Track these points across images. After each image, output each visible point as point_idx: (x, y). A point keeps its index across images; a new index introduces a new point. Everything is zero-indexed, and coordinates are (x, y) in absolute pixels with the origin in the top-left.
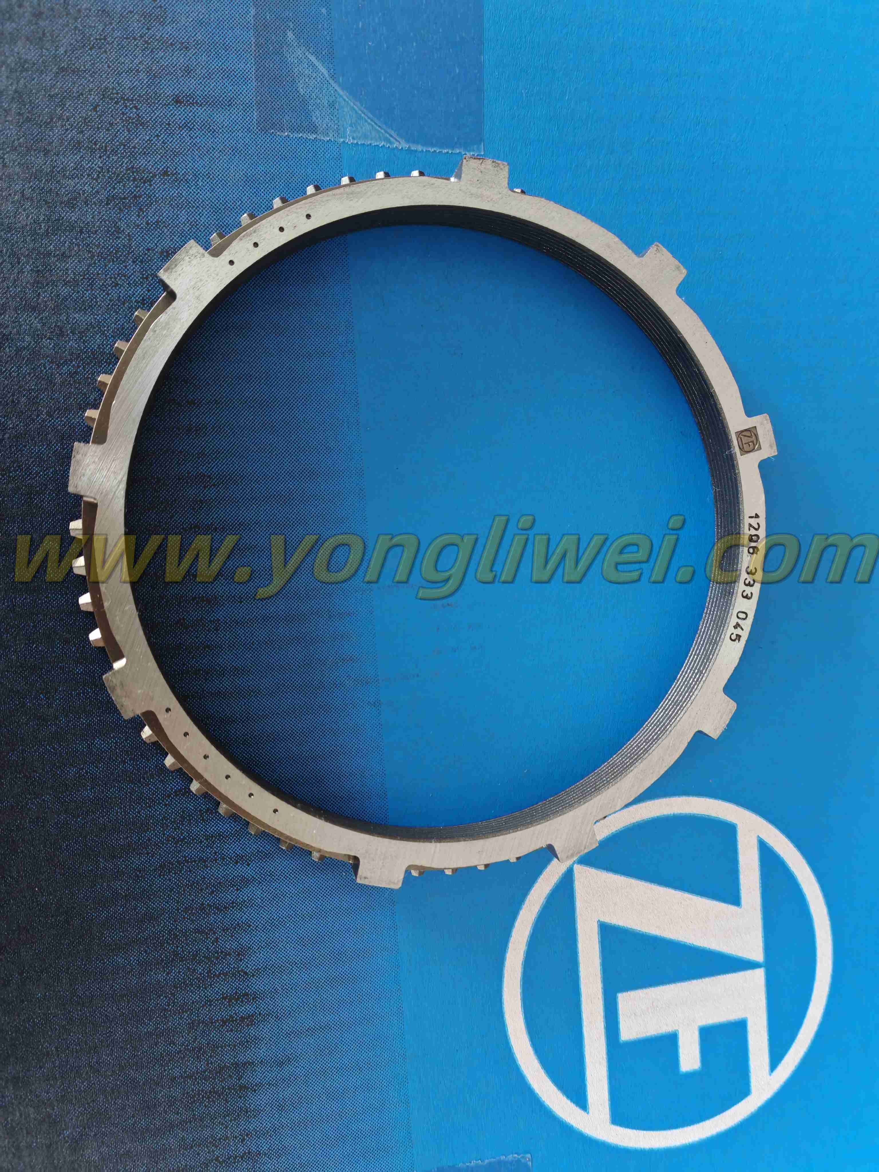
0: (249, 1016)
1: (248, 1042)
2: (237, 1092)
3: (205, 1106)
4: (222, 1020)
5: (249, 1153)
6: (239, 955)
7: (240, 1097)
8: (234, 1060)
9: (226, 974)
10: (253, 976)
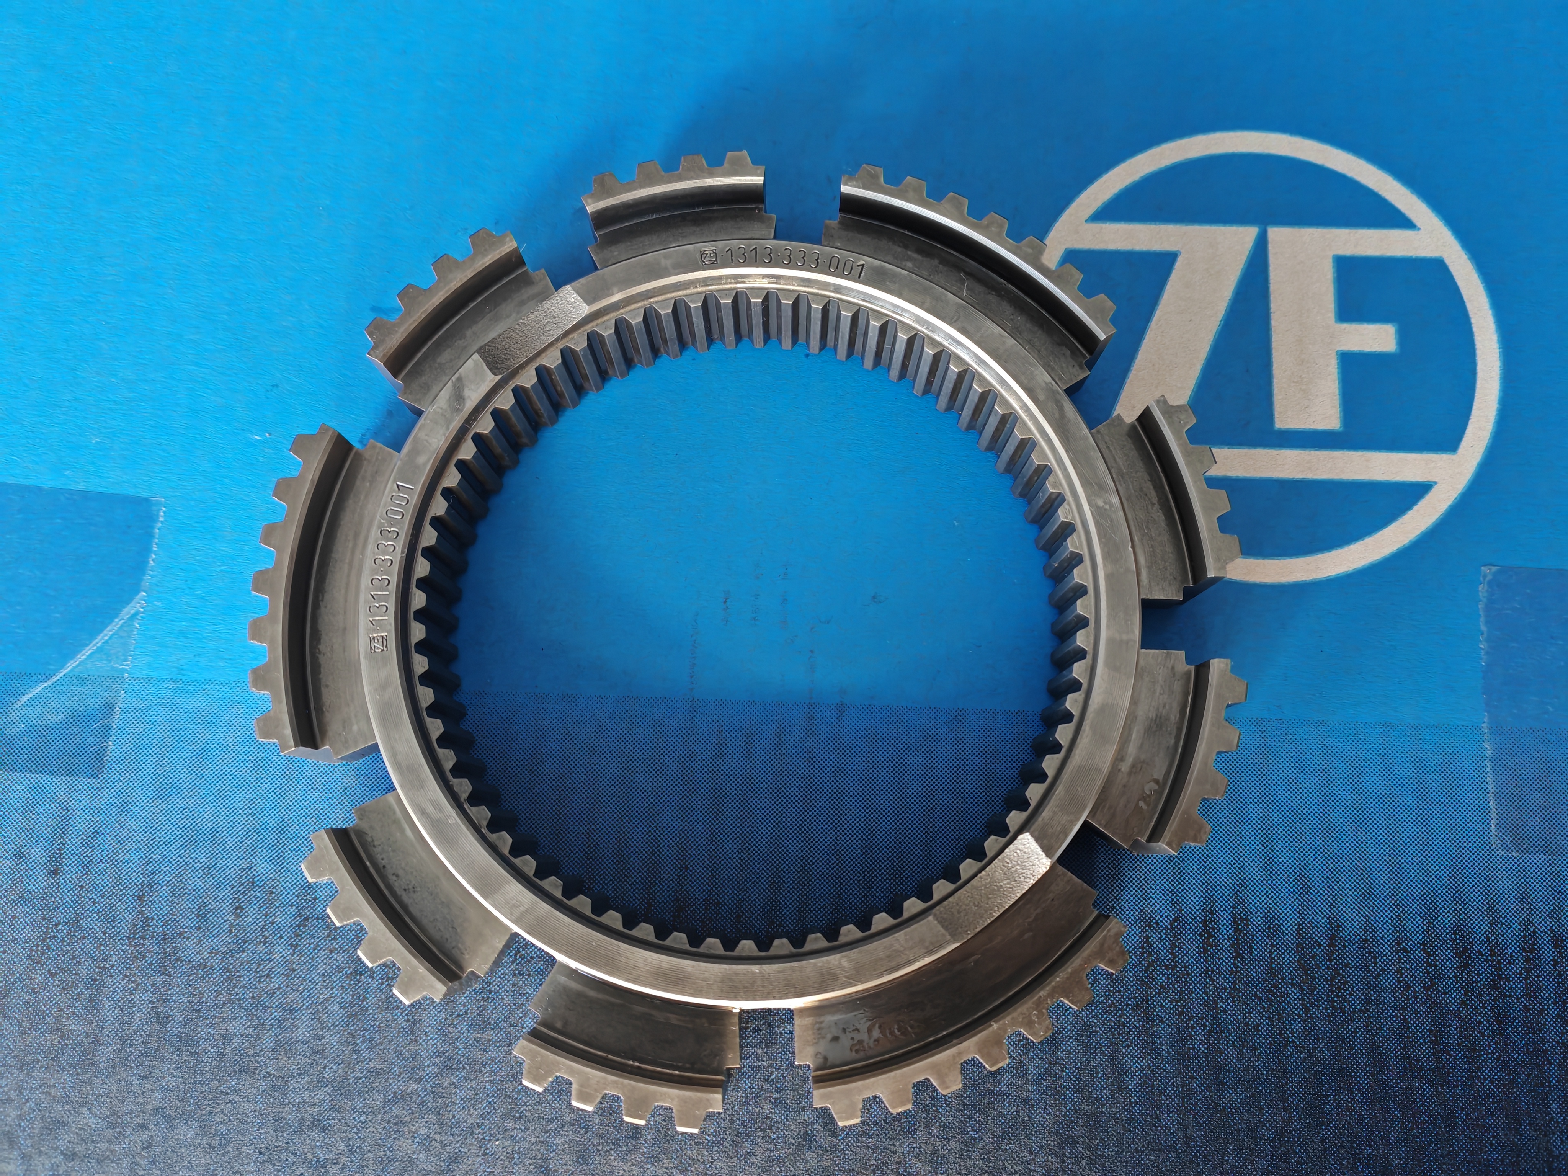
0: (1235, 922)
1: (1269, 928)
2: (1337, 951)
3: (1350, 994)
4: (1236, 958)
5: (1424, 944)
6: (1150, 926)
7: (1345, 946)
8: (1292, 949)
9: (1173, 946)
10: (1181, 910)
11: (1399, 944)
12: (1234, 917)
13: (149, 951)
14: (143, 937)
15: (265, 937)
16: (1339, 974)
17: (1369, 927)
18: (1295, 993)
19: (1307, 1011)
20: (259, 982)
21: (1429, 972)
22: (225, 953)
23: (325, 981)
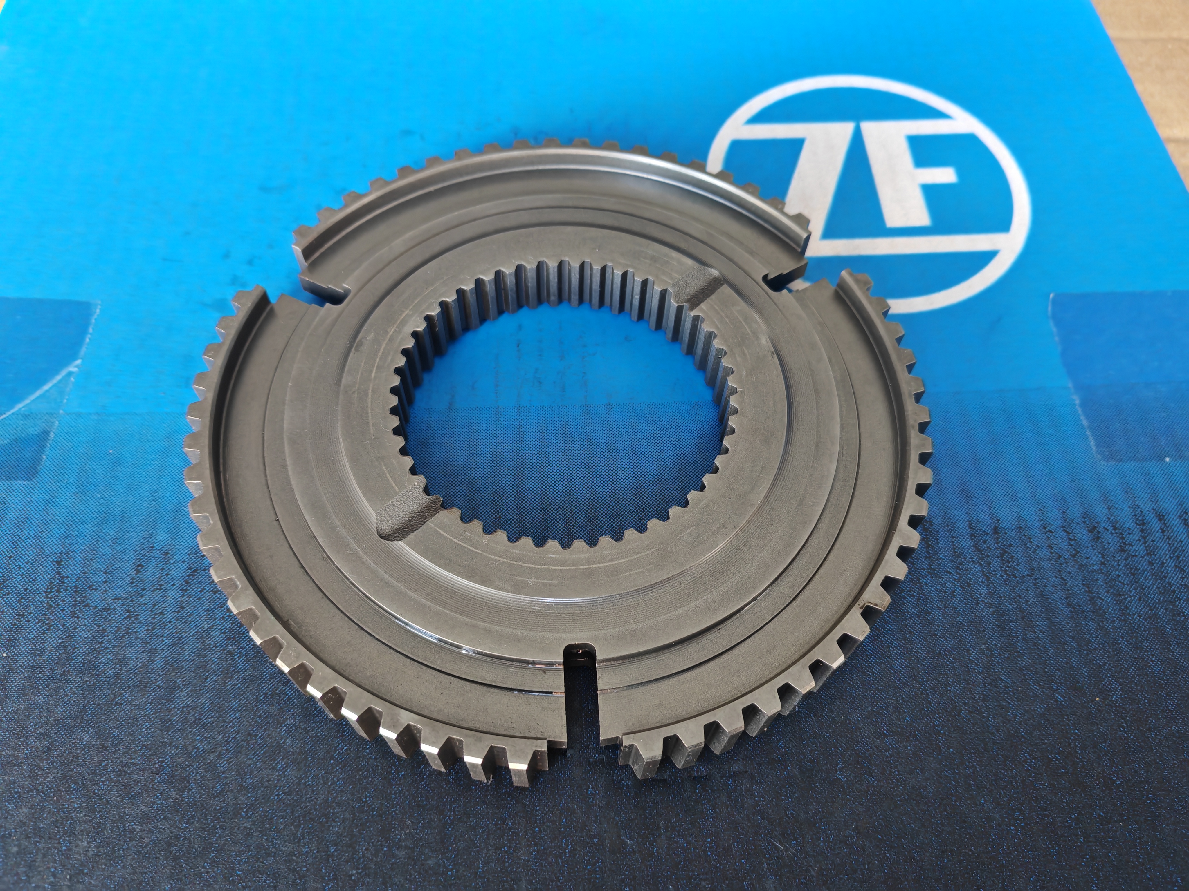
11: (1045, 528)
13: (63, 601)
14: (58, 591)
15: (161, 585)
16: (1006, 552)
17: (1020, 519)
18: (977, 568)
19: (988, 579)
20: (154, 618)
21: (1072, 545)
22: (126, 599)
23: (209, 615)
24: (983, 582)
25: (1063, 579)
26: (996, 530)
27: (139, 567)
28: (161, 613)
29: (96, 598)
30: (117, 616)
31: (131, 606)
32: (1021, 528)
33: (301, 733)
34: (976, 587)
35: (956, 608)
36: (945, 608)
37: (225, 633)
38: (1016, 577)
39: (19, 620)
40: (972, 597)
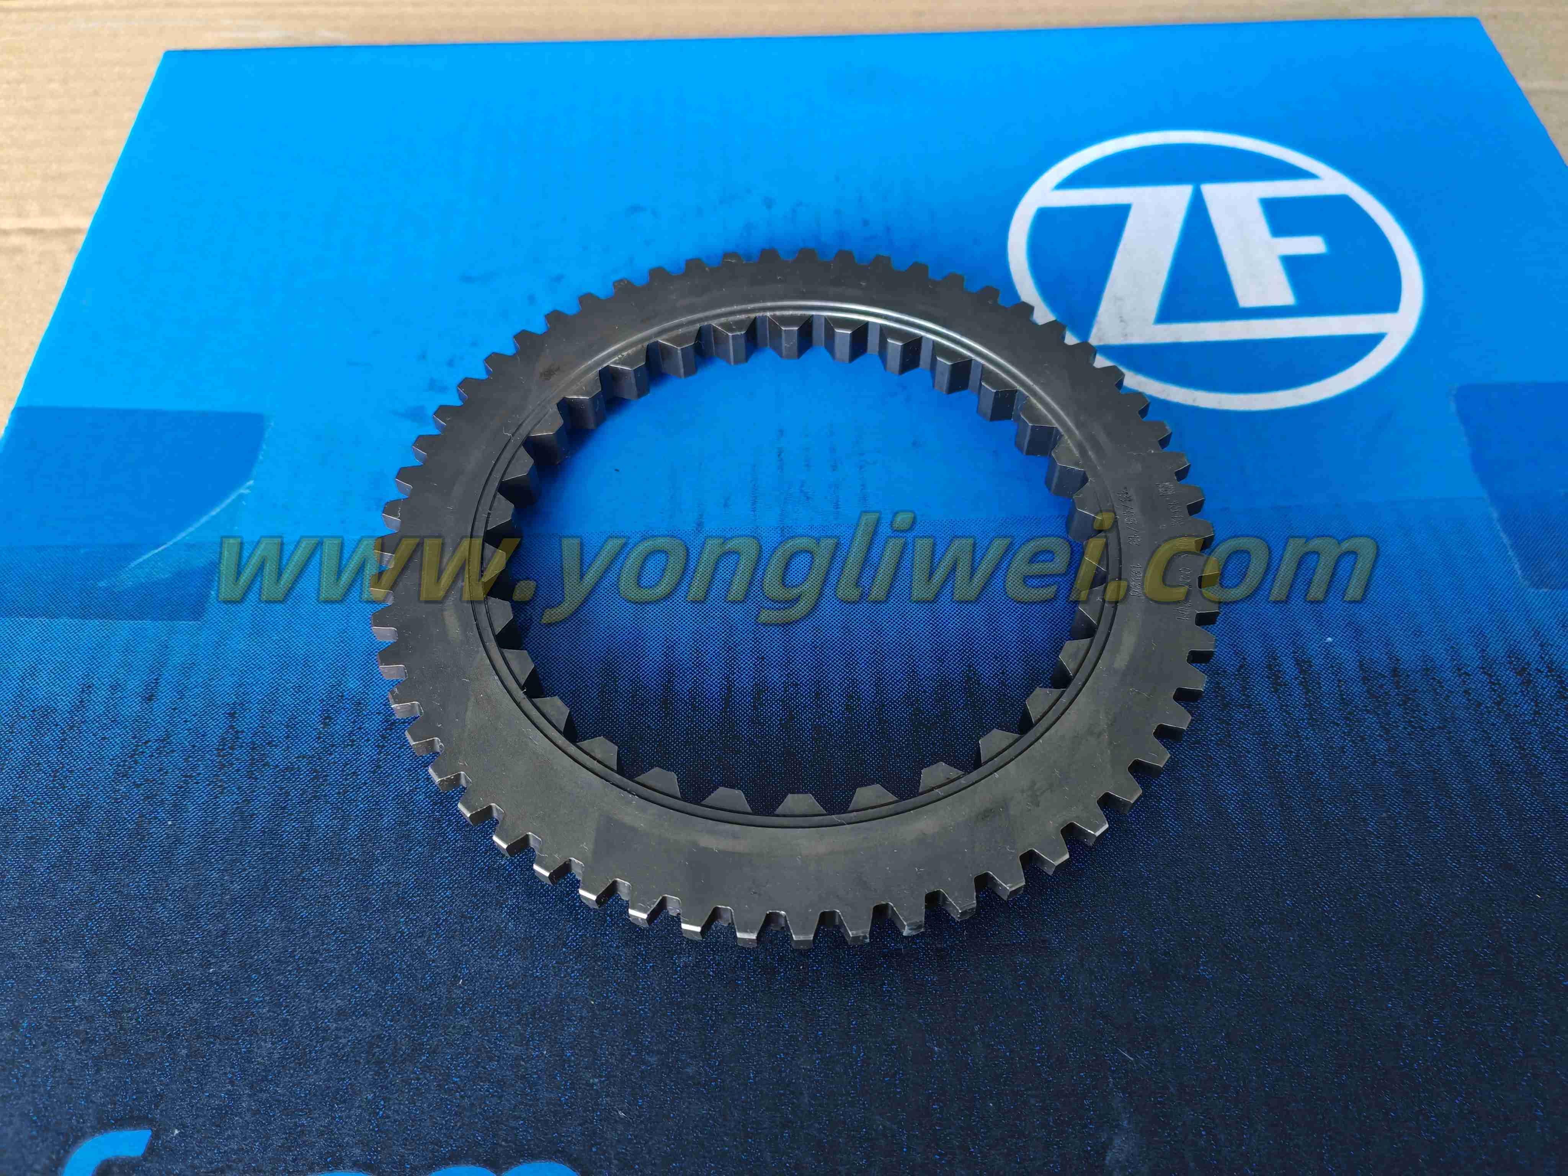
0: (1298, 664)
1: (1332, 667)
2: (1402, 680)
4: (1306, 693)
5: (1483, 668)
7: (1408, 676)
8: (1359, 682)
12: (1296, 660)
13: (237, 759)
14: (232, 748)
15: (353, 741)
16: (1409, 699)
17: (1426, 658)
18: (1371, 718)
19: (1387, 732)
20: (346, 779)
21: (1495, 691)
22: (313, 756)
23: (410, 775)
24: (1381, 736)
25: (1485, 732)
26: (1395, 672)
27: (327, 720)
28: (354, 773)
29: (277, 755)
30: (301, 777)
31: (319, 765)
32: (1428, 670)
33: (525, 915)
34: (1372, 742)
35: (1346, 768)
36: (1333, 767)
37: (430, 797)
38: (1423, 730)
39: (186, 782)
40: (1367, 754)
